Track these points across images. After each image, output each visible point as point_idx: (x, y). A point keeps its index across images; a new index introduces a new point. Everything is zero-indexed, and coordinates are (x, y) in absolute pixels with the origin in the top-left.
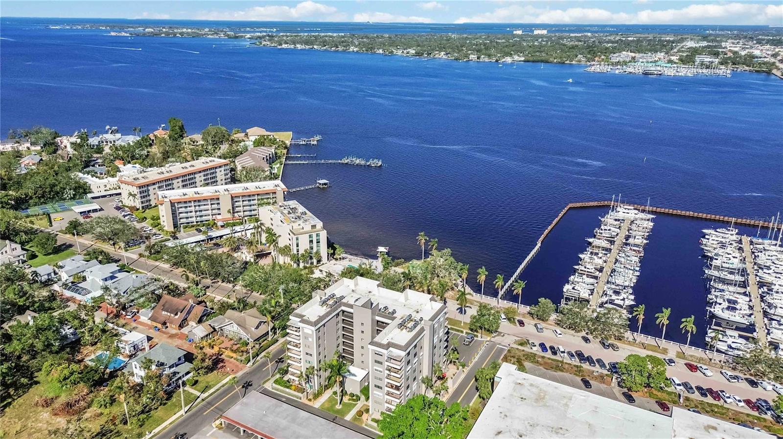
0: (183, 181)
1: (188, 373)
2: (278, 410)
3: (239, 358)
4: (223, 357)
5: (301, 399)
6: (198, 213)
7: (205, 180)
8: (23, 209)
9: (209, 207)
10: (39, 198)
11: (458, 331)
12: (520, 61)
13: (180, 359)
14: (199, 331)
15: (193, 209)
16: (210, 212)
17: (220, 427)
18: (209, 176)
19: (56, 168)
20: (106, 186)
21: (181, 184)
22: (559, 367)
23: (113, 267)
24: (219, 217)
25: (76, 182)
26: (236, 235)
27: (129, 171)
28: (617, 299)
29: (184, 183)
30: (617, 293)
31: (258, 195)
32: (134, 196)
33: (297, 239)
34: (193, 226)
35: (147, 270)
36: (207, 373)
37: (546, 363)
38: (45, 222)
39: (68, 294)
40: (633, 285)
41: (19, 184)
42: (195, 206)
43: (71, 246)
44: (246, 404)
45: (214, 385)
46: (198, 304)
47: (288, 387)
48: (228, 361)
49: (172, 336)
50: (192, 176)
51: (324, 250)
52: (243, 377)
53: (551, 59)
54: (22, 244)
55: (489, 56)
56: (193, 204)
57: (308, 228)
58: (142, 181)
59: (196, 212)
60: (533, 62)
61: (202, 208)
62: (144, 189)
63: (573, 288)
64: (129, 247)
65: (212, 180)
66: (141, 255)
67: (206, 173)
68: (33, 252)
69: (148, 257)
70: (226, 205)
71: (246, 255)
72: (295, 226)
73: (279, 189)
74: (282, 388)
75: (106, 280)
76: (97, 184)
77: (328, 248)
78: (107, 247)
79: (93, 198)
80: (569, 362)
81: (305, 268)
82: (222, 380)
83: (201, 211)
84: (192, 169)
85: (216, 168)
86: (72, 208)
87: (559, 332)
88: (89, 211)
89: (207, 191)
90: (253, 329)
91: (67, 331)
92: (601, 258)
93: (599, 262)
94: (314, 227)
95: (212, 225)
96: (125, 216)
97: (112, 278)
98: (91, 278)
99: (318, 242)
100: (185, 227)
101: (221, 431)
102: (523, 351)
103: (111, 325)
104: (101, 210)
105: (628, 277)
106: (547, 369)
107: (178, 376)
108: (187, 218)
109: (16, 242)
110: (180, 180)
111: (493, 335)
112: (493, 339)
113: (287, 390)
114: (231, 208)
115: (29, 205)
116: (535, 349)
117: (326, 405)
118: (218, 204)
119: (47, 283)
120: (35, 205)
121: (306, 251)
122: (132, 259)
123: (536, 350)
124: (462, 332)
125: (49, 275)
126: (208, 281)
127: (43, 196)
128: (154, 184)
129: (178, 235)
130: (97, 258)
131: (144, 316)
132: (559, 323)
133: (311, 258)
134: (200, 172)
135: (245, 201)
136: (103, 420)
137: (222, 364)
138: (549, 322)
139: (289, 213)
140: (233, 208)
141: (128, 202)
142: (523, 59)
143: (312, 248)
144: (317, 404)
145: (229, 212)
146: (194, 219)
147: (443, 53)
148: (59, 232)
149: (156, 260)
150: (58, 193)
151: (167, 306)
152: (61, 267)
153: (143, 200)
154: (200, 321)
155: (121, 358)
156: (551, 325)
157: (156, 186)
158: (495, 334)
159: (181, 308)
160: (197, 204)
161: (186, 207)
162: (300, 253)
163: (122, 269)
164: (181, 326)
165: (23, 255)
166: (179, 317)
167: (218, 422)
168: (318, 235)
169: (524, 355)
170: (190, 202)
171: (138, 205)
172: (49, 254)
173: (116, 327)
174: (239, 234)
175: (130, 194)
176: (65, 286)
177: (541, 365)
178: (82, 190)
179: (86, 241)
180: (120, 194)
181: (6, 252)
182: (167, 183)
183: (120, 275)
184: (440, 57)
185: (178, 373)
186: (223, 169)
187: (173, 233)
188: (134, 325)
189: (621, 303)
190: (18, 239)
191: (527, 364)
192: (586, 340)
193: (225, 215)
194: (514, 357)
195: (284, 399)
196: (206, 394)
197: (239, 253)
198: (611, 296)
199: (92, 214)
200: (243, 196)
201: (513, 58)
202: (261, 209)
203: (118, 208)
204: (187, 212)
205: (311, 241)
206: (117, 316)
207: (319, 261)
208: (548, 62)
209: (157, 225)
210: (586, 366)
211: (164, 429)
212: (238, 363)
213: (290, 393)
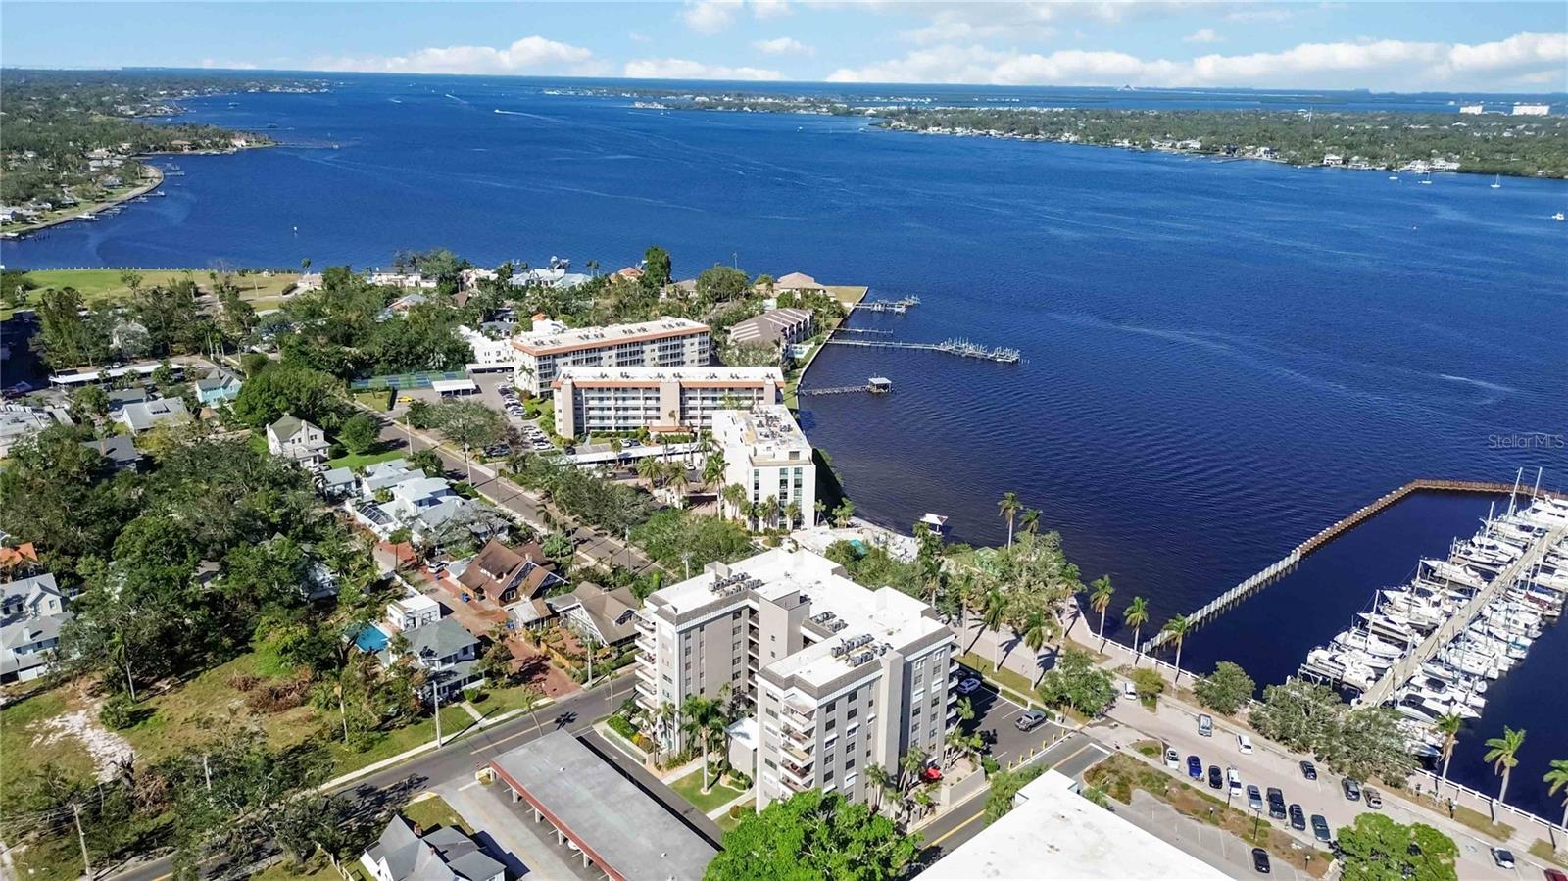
0: (618, 355)
1: (473, 679)
2: (589, 771)
3: (574, 670)
4: (549, 663)
5: (644, 762)
6: (621, 412)
7: (660, 357)
8: (363, 378)
9: (641, 403)
10: (390, 362)
11: (1017, 699)
12: (1446, 171)
13: (465, 650)
14: (525, 610)
15: (612, 403)
16: (641, 413)
17: (485, 782)
18: (669, 352)
19: (433, 317)
20: (499, 353)
21: (615, 360)
22: (1214, 813)
23: (441, 484)
24: (656, 423)
25: (455, 342)
26: (675, 458)
27: (544, 330)
28: (1434, 699)
29: (621, 360)
30: (1436, 684)
31: (731, 389)
32: (530, 372)
33: (756, 474)
34: (609, 435)
35: (496, 496)
36: (508, 685)
37: (1185, 799)
38: (385, 402)
39: (361, 519)
40: (1496, 676)
41: (365, 338)
42: (617, 399)
43: (404, 444)
44: (539, 750)
45: (511, 709)
46: (542, 565)
47: (627, 736)
48: (555, 673)
49: (484, 614)
50: (637, 348)
51: (808, 503)
52: (565, 704)
53: (1529, 169)
54: (330, 434)
55: (1373, 158)
56: (612, 394)
57: (783, 455)
58: (548, 348)
59: (617, 409)
60: (1482, 172)
61: (629, 403)
62: (547, 363)
63: (1332, 659)
64: (491, 456)
65: (674, 360)
66: (501, 473)
67: (663, 345)
68: (342, 446)
69: (511, 477)
70: (670, 401)
71: (671, 496)
72: (761, 449)
73: (771, 382)
74: (619, 736)
75: (421, 503)
76: (484, 348)
77: (817, 500)
78: (456, 452)
79: (475, 372)
80: (1245, 809)
81: (767, 532)
82: (515, 702)
83: (626, 409)
84: (642, 334)
85: (684, 337)
86: (434, 383)
87: (1246, 741)
88: (456, 392)
89: (640, 374)
90: (614, 623)
91: (325, 575)
92: (1437, 604)
93: (1426, 612)
94: (794, 454)
95: (639, 437)
96: (507, 405)
97: (433, 501)
98: (400, 497)
99: (798, 485)
100: (596, 435)
101: (484, 788)
102: (1145, 764)
103: (398, 579)
104: (477, 390)
105: (1492, 658)
106: (1181, 812)
107: (454, 680)
108: (602, 419)
109: (321, 428)
110: (614, 352)
111: (1091, 722)
112: (1087, 730)
113: (626, 741)
114: (677, 408)
115: (373, 373)
116: (1173, 765)
117: (685, 784)
118: (658, 399)
119: (335, 499)
120: (383, 374)
121: (770, 499)
122: (486, 477)
123: (1178, 769)
124: (1025, 703)
125: (348, 484)
126: (591, 530)
127: (396, 360)
128: (566, 355)
129: (577, 448)
130: (424, 467)
131: (455, 569)
132: (1256, 724)
133: (782, 515)
134: (653, 342)
135: (706, 398)
136: (311, 729)
137: (541, 676)
138: (1236, 718)
139: (760, 425)
140: (683, 410)
141: (522, 382)
142: (1455, 166)
143: (784, 495)
144: (669, 778)
145: (672, 415)
146: (612, 423)
147: (1263, 149)
148: (398, 420)
149: (522, 484)
150: (420, 357)
151: (489, 560)
152: (368, 475)
153: (545, 381)
154: (534, 597)
155: (382, 628)
156: (1239, 725)
157: (570, 359)
158: (1097, 721)
159: (510, 566)
160: (620, 395)
161: (601, 399)
162: (760, 501)
163: (452, 490)
164: (504, 598)
165: (324, 448)
166: (503, 583)
167: (484, 772)
168: (797, 472)
169: (1141, 774)
170: (608, 389)
171: (536, 390)
172: (365, 453)
173: (404, 584)
174: (680, 458)
175: (524, 369)
176: (361, 506)
177: (1172, 800)
178: (459, 356)
179: (428, 439)
180: (512, 369)
181: (300, 440)
182: (590, 355)
183: (444, 499)
184: (1255, 157)
185: (455, 674)
186: (696, 340)
187: (570, 441)
188: (435, 584)
189: (1443, 710)
190: (324, 422)
191: (1139, 794)
192: (1309, 771)
193: (666, 423)
194: (1116, 772)
195: (615, 758)
196: (492, 721)
197: (663, 491)
198: (1420, 689)
199: (461, 398)
200: (703, 389)
201: (1431, 163)
202: (715, 413)
203: (504, 392)
204: (602, 409)
205: (784, 483)
206: (417, 566)
207: (797, 524)
208: (1520, 176)
209: (549, 426)
210: (1280, 826)
211: (398, 763)
212: (569, 678)
213: (627, 747)
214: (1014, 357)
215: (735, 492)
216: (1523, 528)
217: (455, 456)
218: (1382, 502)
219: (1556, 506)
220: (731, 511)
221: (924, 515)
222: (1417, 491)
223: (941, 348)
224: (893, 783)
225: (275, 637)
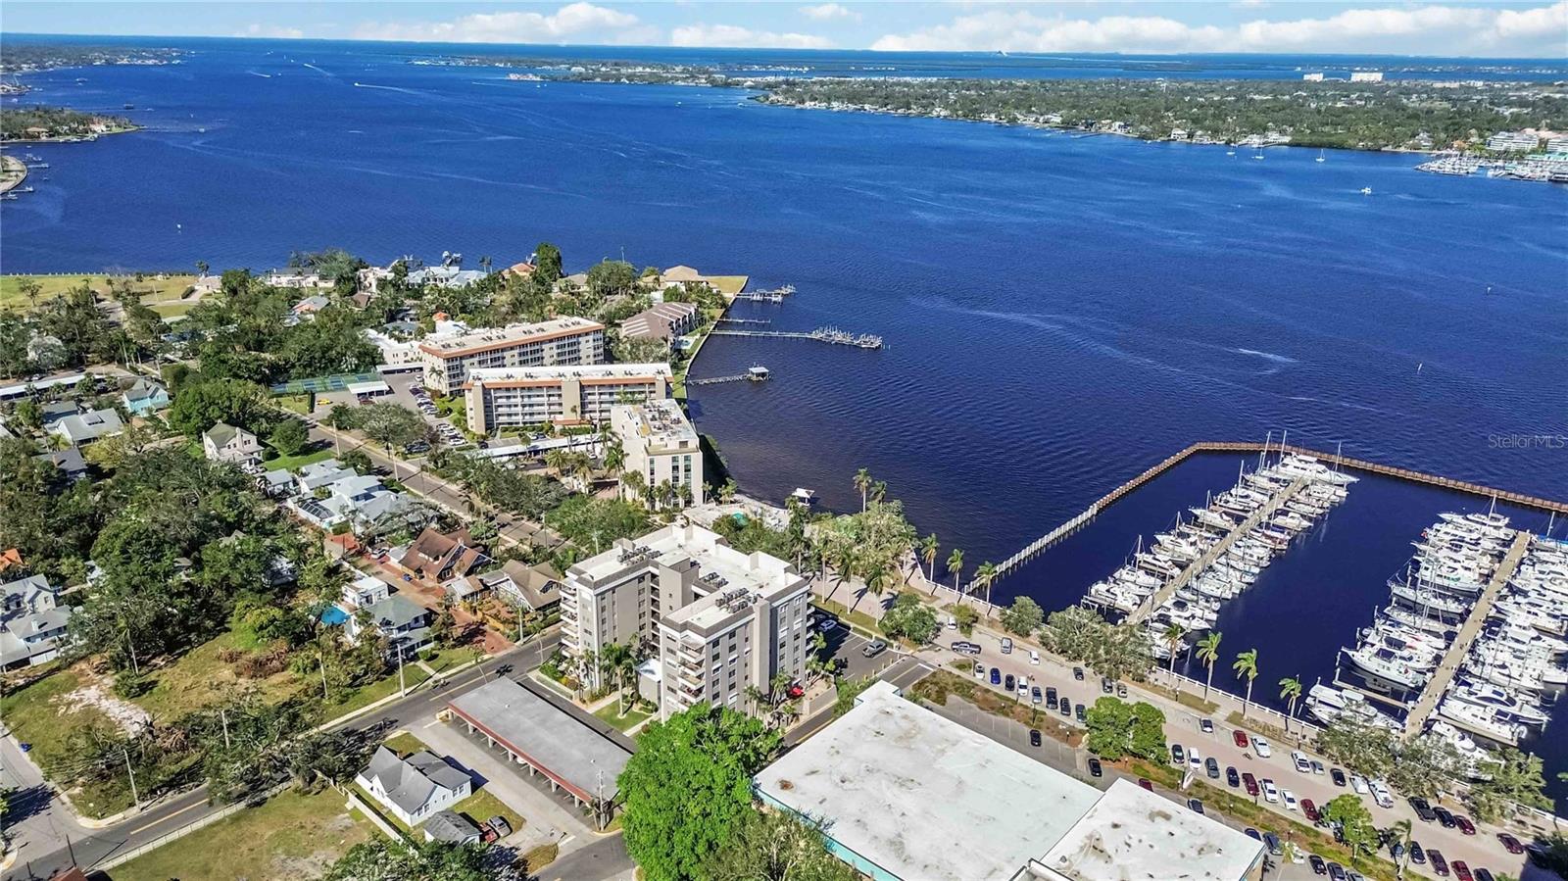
0: (520, 354)
1: (425, 642)
2: (529, 706)
3: (507, 631)
4: (486, 627)
5: (571, 698)
6: (527, 408)
7: (559, 355)
8: (280, 383)
9: (545, 399)
10: (305, 367)
11: (865, 634)
12: (1279, 144)
13: (416, 620)
14: (461, 585)
15: (519, 400)
16: (545, 408)
17: (444, 720)
18: (567, 349)
19: (340, 321)
20: (406, 354)
21: (517, 359)
22: (1006, 708)
23: (372, 481)
24: (559, 418)
25: (364, 345)
26: (578, 449)
27: (447, 330)
28: (1179, 616)
29: (522, 358)
30: (1180, 604)
31: (625, 385)
32: (439, 373)
33: (652, 462)
34: (517, 429)
35: (423, 490)
36: (454, 646)
37: (986, 700)
38: (305, 405)
39: (303, 514)
40: (1230, 597)
41: (279, 344)
42: (522, 397)
43: (330, 444)
44: (486, 693)
45: (459, 664)
46: (472, 547)
47: (557, 679)
48: (491, 635)
49: (425, 591)
50: (536, 347)
51: (697, 485)
52: (502, 659)
53: (1351, 142)
54: (261, 437)
55: (1216, 132)
56: (519, 393)
57: (674, 445)
58: (455, 350)
59: (524, 406)
60: (1311, 145)
61: (534, 400)
62: (456, 364)
63: (1108, 591)
64: (411, 453)
65: (571, 356)
66: (424, 468)
67: (561, 343)
68: (274, 448)
69: (432, 471)
70: (572, 397)
71: (578, 483)
72: (655, 440)
73: (661, 377)
74: (549, 680)
75: (357, 498)
76: (393, 350)
77: (704, 481)
78: (379, 451)
79: (385, 372)
80: (1029, 703)
81: (663, 510)
82: (463, 660)
83: (531, 405)
84: (541, 334)
85: (579, 336)
86: (349, 386)
87: (1035, 655)
88: (371, 394)
89: (545, 373)
90: (538, 592)
91: (283, 564)
92: (1193, 544)
93: (1186, 549)
94: (684, 444)
95: (544, 430)
96: (420, 405)
97: (367, 496)
98: (338, 493)
99: (687, 470)
100: (505, 430)
101: (444, 725)
102: (959, 676)
103: (346, 565)
104: (390, 391)
105: (1228, 583)
106: (982, 709)
107: (409, 644)
108: (510, 415)
109: (252, 433)
110: (516, 352)
111: (921, 648)
112: (917, 654)
113: (556, 684)
114: (578, 403)
115: (289, 377)
116: (979, 676)
117: (605, 712)
118: (560, 396)
119: (279, 498)
120: (299, 378)
121: (665, 482)
122: (410, 472)
123: (982, 679)
124: (871, 637)
125: (286, 484)
126: (508, 516)
127: (310, 365)
128: (472, 356)
129: (489, 442)
130: (355, 466)
131: (395, 556)
132: (1045, 643)
133: (675, 496)
134: (551, 341)
135: (604, 394)
136: (294, 689)
137: (480, 638)
138: (1031, 639)
139: (654, 419)
140: (583, 405)
141: (432, 382)
142: (1287, 139)
143: (676, 479)
144: (591, 709)
145: (574, 410)
146: (520, 418)
147: (1118, 123)
148: (320, 422)
149: (443, 478)
150: (334, 361)
151: (425, 546)
152: (304, 475)
153: (453, 380)
154: (467, 574)
155: (341, 607)
156: (1032, 644)
157: (476, 360)
158: (925, 647)
159: (445, 550)
160: (526, 393)
161: (508, 397)
162: (656, 485)
163: (383, 486)
164: (441, 577)
165: (258, 452)
166: (442, 562)
167: (443, 713)
168: (687, 458)
169: (955, 684)
170: (515, 389)
171: (445, 390)
172: (296, 454)
173: (352, 569)
174: (583, 448)
175: (433, 370)
176: (302, 503)
177: (976, 701)
178: (370, 358)
179: (353, 439)
180: (421, 369)
181: (235, 446)
182: (494, 357)
183: (378, 494)
184: (1111, 131)
185: (410, 639)
186: (590, 338)
187: (482, 436)
188: (379, 568)
189: (1184, 623)
190: (254, 428)
191: (953, 698)
192: (1079, 674)
193: (568, 417)
194: (936, 684)
195: (548, 696)
196: (444, 675)
197: (570, 478)
198: (1169, 609)
199: (375, 399)
200: (600, 386)
201: (1266, 137)
202: (614, 408)
203: (415, 392)
204: (510, 406)
205: (675, 468)
206: (361, 553)
207: (688, 503)
208: (1343, 148)
209: (461, 421)
210: (1054, 714)
211: (371, 711)
212: (503, 639)
213: (559, 688)
214: (877, 342)
215: (634, 478)
216: (1272, 480)
217: (378, 453)
218: (1167, 463)
219: (1300, 461)
220: (630, 494)
221: (795, 490)
222: (1198, 452)
223: (813, 336)
224: (765, 699)
225: (253, 618)
